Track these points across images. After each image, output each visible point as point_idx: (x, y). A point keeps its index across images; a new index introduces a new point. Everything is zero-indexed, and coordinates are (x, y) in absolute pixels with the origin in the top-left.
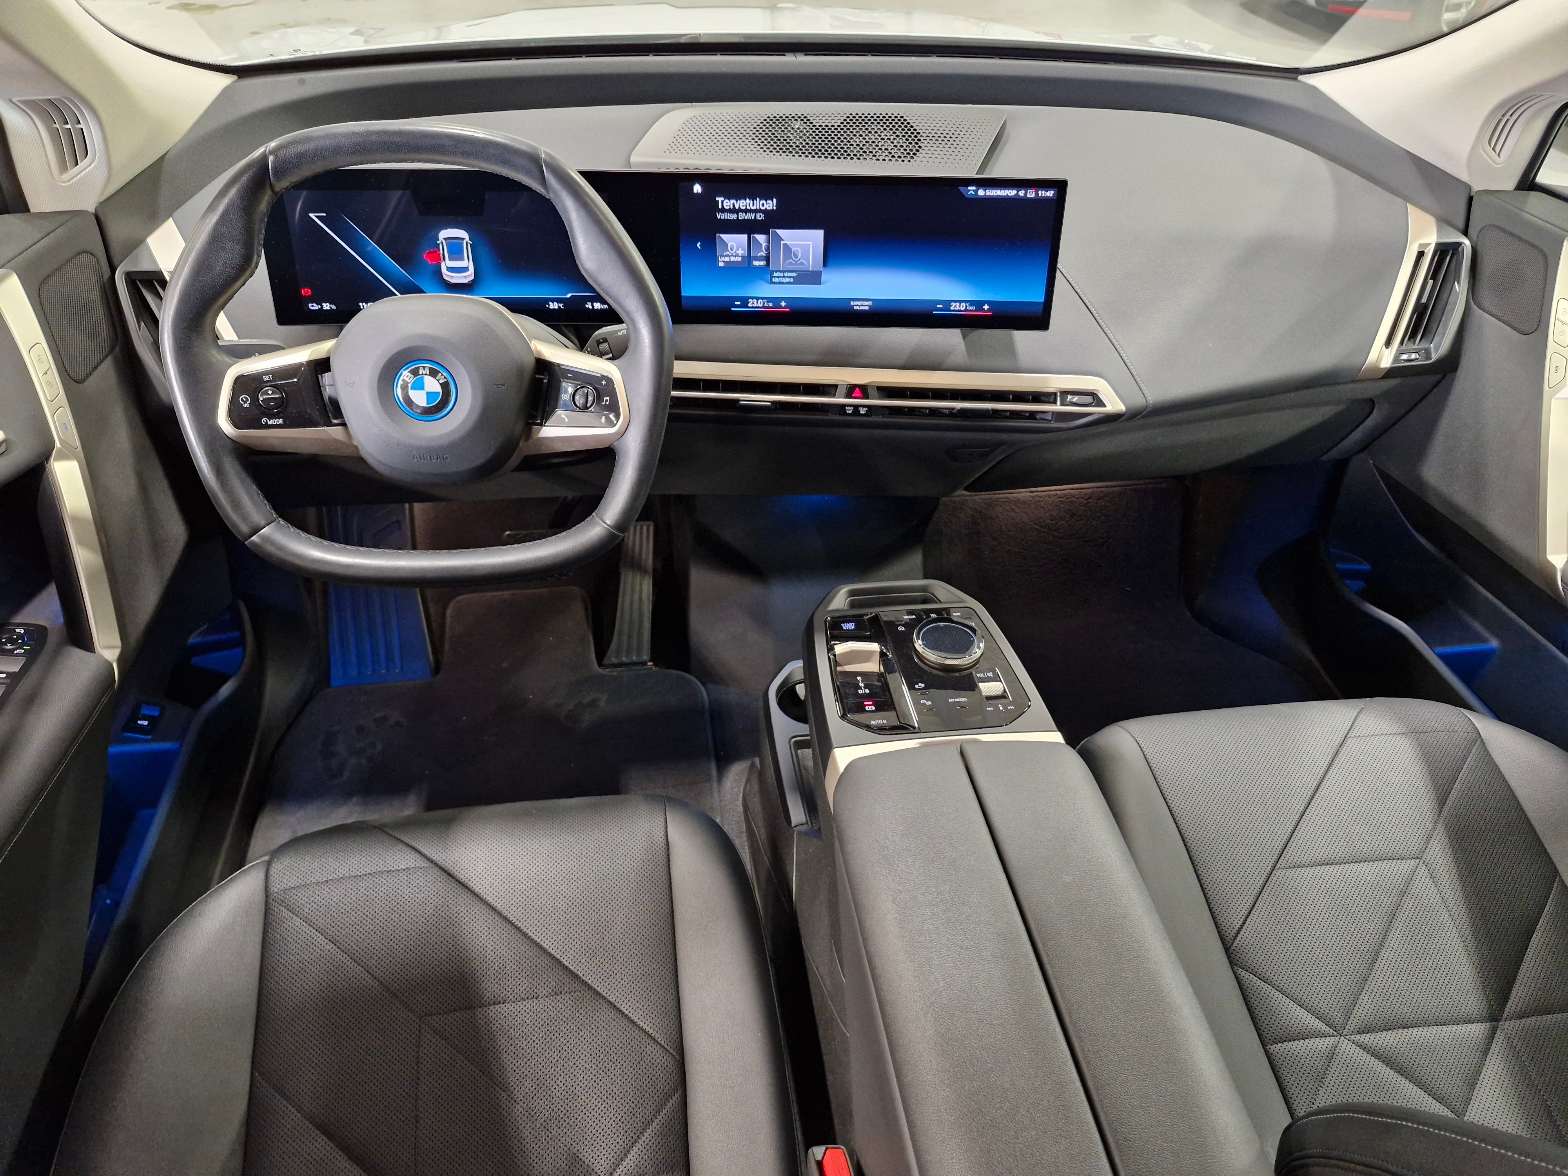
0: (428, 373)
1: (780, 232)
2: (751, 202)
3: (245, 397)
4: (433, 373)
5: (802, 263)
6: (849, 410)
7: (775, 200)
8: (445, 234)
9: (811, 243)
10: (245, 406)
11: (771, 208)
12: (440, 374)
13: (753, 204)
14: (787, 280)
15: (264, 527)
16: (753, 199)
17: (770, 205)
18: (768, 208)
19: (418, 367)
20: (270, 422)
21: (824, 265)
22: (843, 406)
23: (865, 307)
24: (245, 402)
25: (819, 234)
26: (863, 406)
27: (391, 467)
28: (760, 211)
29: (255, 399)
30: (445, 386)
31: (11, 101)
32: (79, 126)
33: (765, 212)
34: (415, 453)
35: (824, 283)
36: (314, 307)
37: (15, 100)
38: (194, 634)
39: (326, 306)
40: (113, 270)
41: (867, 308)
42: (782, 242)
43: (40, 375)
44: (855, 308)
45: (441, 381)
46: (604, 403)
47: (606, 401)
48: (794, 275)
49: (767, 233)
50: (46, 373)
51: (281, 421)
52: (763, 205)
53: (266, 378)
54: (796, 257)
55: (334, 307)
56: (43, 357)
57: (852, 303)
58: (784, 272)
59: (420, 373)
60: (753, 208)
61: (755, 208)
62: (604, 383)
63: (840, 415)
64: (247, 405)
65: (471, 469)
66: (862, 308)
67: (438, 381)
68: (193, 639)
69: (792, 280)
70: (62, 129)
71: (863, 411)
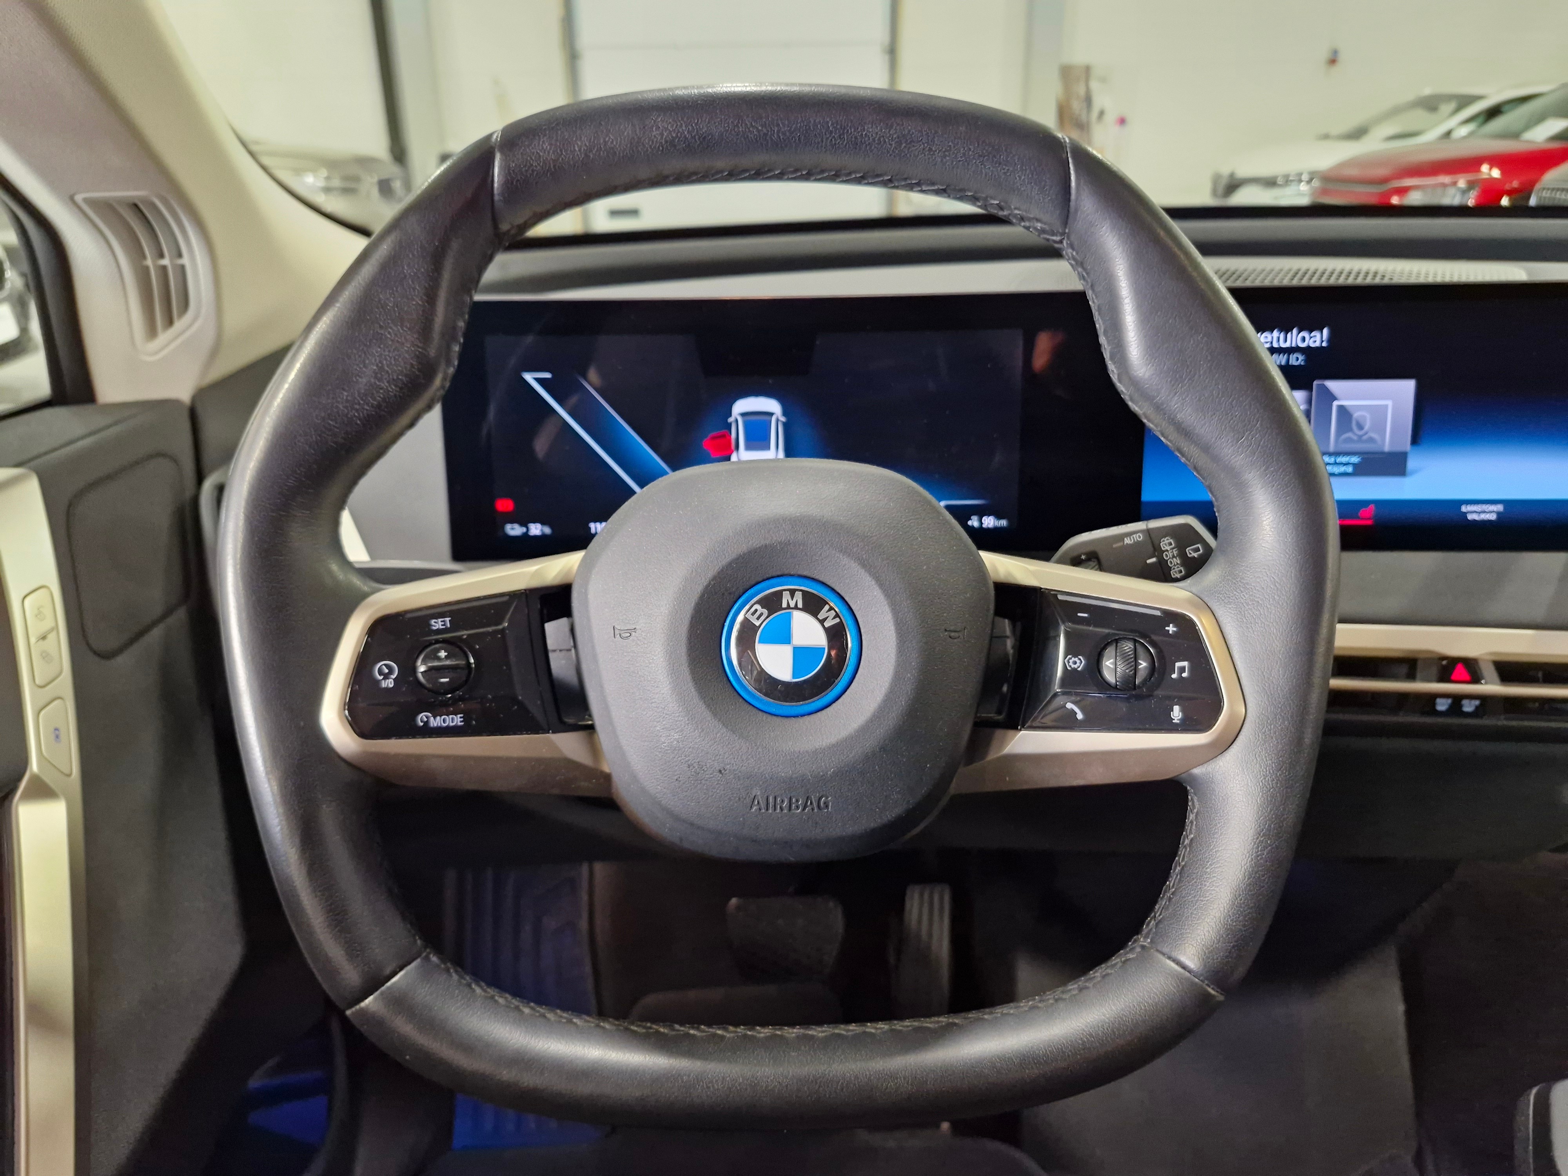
0: (800, 605)
1: (1333, 385)
2: (1282, 336)
3: (387, 666)
4: (813, 605)
5: (1371, 440)
6: (1443, 705)
7: (1325, 331)
8: (742, 406)
9: (1389, 403)
10: (384, 684)
11: (1317, 344)
12: (827, 607)
13: (1286, 341)
14: (1342, 469)
15: (394, 974)
16: (1287, 329)
17: (1318, 339)
18: (1312, 345)
19: (781, 592)
20: (436, 722)
21: (1416, 439)
22: (1433, 697)
23: (1489, 514)
24: (386, 677)
25: (1406, 388)
26: (1471, 697)
27: (692, 824)
28: (1296, 349)
29: (408, 669)
30: (836, 634)
31: (72, 199)
32: (180, 262)
33: (1308, 351)
34: (757, 791)
35: (1414, 472)
36: (514, 530)
37: (79, 198)
38: (259, 1072)
39: (536, 529)
40: (200, 478)
41: (1493, 517)
42: (1335, 403)
43: (33, 640)
44: (1470, 517)
45: (827, 624)
46: (1174, 676)
47: (1182, 670)
48: (1355, 459)
49: (1308, 387)
50: (44, 638)
51: (457, 720)
52: (1304, 339)
53: (437, 624)
54: (1360, 427)
55: (547, 530)
56: (48, 612)
57: (1464, 509)
58: (1337, 454)
59: (784, 605)
60: (1283, 345)
61: (1288, 345)
62: (1171, 629)
63: (1423, 713)
64: (389, 683)
65: (873, 830)
66: (1484, 517)
67: (822, 622)
68: (255, 1082)
69: (1350, 469)
70: (155, 265)
71: (1469, 706)
